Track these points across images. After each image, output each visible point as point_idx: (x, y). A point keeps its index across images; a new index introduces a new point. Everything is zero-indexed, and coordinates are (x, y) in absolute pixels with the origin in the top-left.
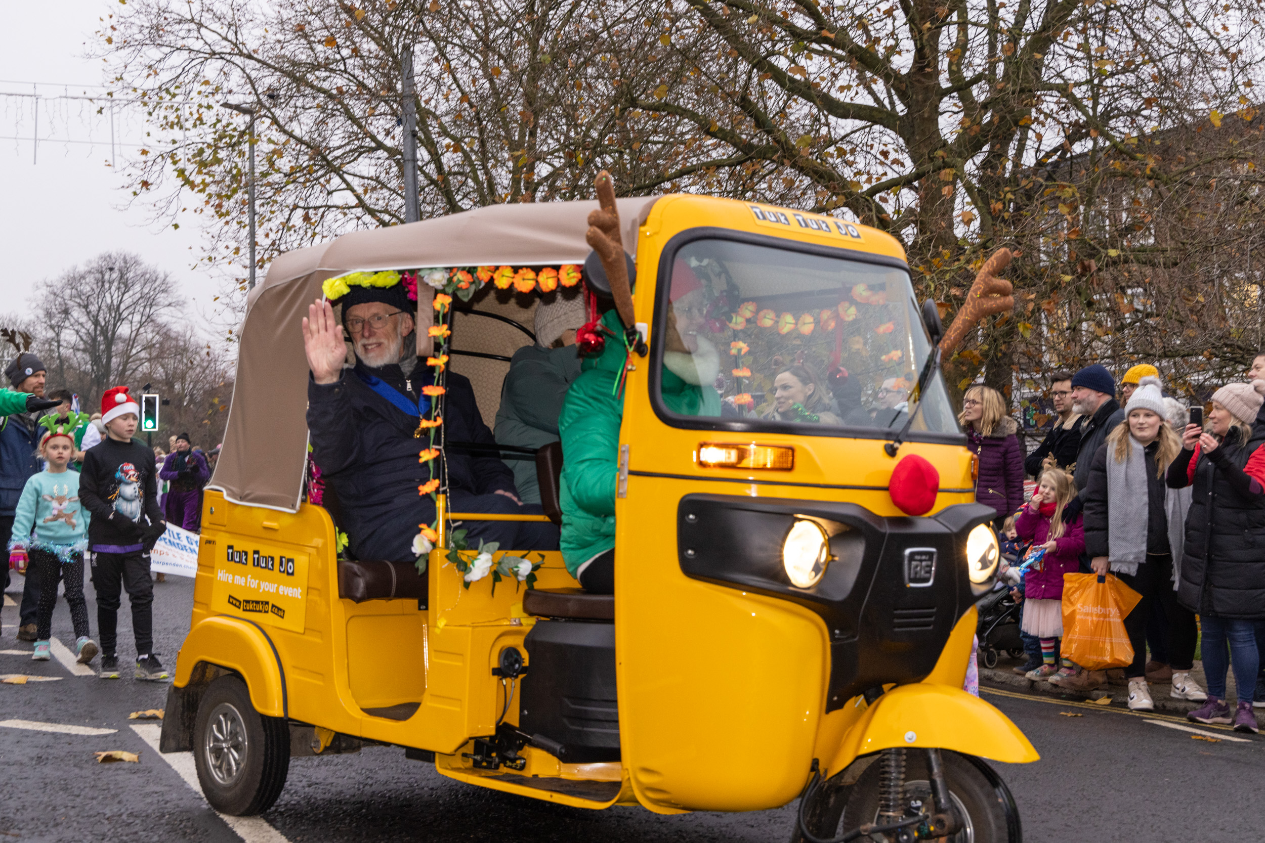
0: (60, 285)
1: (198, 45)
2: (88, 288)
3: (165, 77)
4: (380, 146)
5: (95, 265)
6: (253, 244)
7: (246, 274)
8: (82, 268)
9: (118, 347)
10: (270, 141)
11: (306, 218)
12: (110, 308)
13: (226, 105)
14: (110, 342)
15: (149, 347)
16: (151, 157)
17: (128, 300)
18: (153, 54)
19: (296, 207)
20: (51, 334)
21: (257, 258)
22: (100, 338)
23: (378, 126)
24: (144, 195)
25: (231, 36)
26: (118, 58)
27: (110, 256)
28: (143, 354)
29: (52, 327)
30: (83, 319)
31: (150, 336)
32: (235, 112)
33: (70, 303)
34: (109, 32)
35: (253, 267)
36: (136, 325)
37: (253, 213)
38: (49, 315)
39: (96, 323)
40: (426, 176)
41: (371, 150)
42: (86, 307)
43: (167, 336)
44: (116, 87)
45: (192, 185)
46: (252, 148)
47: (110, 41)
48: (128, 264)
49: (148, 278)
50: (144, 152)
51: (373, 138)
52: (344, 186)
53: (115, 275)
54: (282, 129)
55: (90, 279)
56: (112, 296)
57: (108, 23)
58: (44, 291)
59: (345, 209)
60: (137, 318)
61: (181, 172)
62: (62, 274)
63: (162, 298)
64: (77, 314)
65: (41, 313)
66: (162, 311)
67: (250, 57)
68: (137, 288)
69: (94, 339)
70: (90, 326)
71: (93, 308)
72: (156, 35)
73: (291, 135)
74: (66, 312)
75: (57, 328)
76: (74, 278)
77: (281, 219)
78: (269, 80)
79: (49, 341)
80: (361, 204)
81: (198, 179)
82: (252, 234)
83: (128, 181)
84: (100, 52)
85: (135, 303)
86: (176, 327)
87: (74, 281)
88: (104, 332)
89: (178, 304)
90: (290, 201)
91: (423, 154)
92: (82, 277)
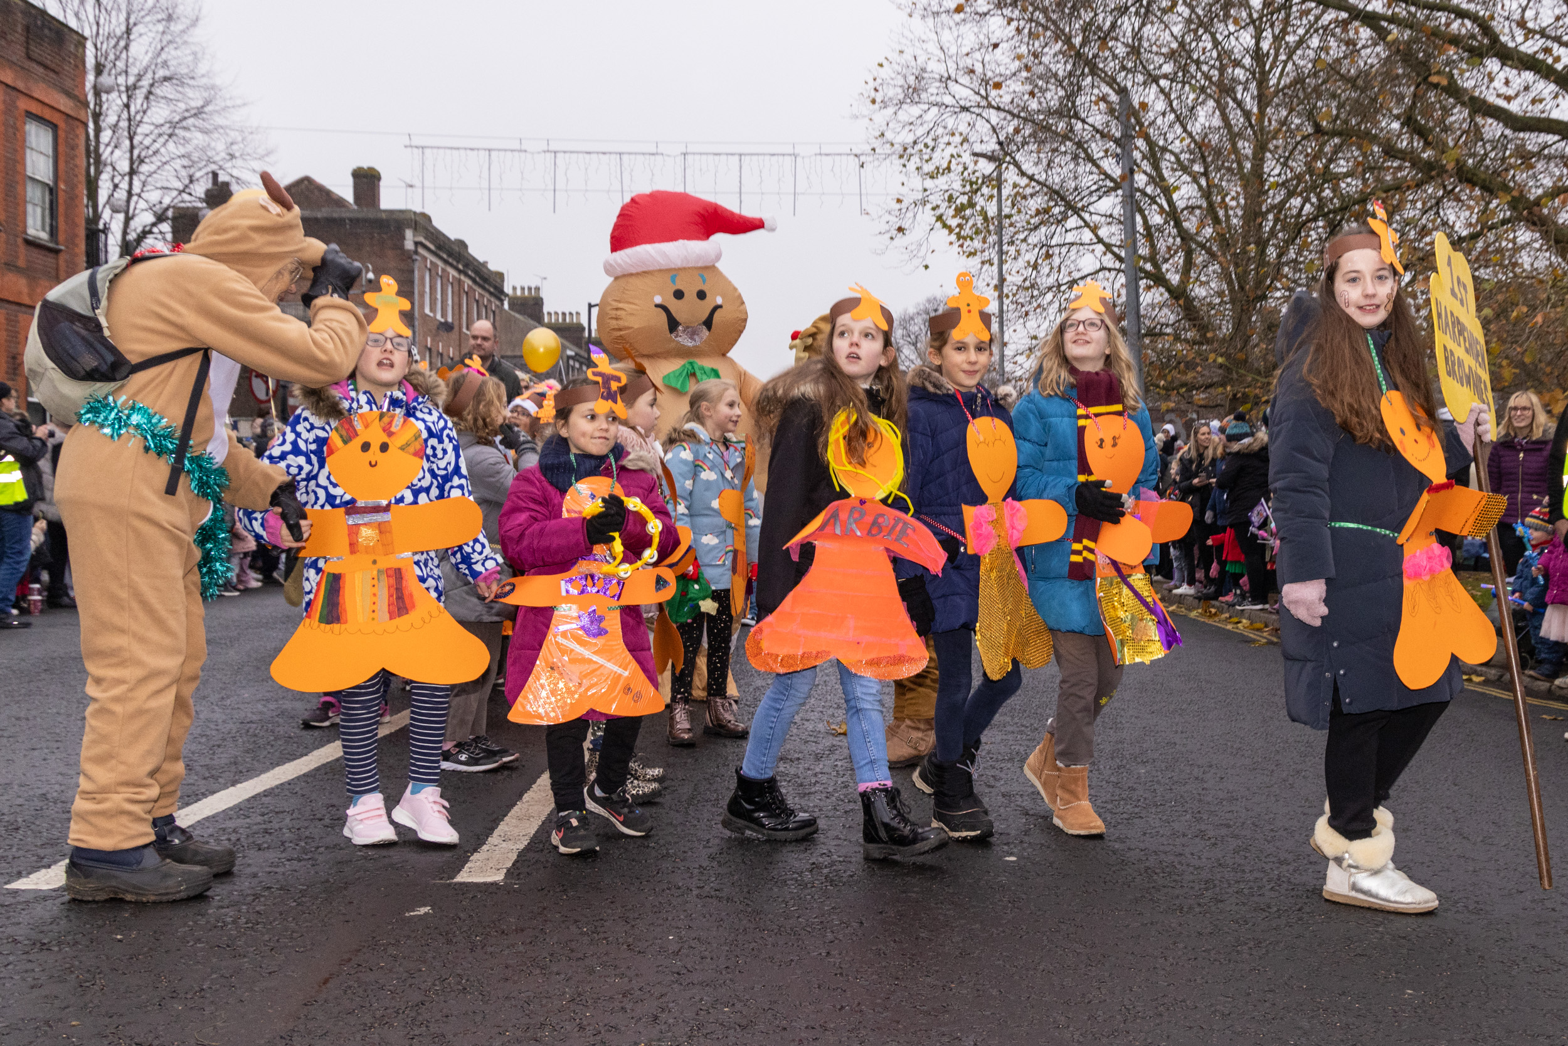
2: (917, 328)
3: (919, 132)
5: (922, 307)
8: (912, 310)
10: (1016, 185)
18: (912, 110)
24: (900, 240)
25: (982, 90)
26: (881, 117)
27: (935, 299)
33: (902, 342)
34: (873, 94)
42: (915, 344)
44: (879, 144)
45: (952, 231)
46: (999, 193)
47: (873, 102)
50: (899, 201)
57: (872, 85)
67: (998, 108)
72: (915, 93)
76: (904, 320)
81: (953, 223)
83: (887, 227)
84: (865, 112)
92: (912, 318)
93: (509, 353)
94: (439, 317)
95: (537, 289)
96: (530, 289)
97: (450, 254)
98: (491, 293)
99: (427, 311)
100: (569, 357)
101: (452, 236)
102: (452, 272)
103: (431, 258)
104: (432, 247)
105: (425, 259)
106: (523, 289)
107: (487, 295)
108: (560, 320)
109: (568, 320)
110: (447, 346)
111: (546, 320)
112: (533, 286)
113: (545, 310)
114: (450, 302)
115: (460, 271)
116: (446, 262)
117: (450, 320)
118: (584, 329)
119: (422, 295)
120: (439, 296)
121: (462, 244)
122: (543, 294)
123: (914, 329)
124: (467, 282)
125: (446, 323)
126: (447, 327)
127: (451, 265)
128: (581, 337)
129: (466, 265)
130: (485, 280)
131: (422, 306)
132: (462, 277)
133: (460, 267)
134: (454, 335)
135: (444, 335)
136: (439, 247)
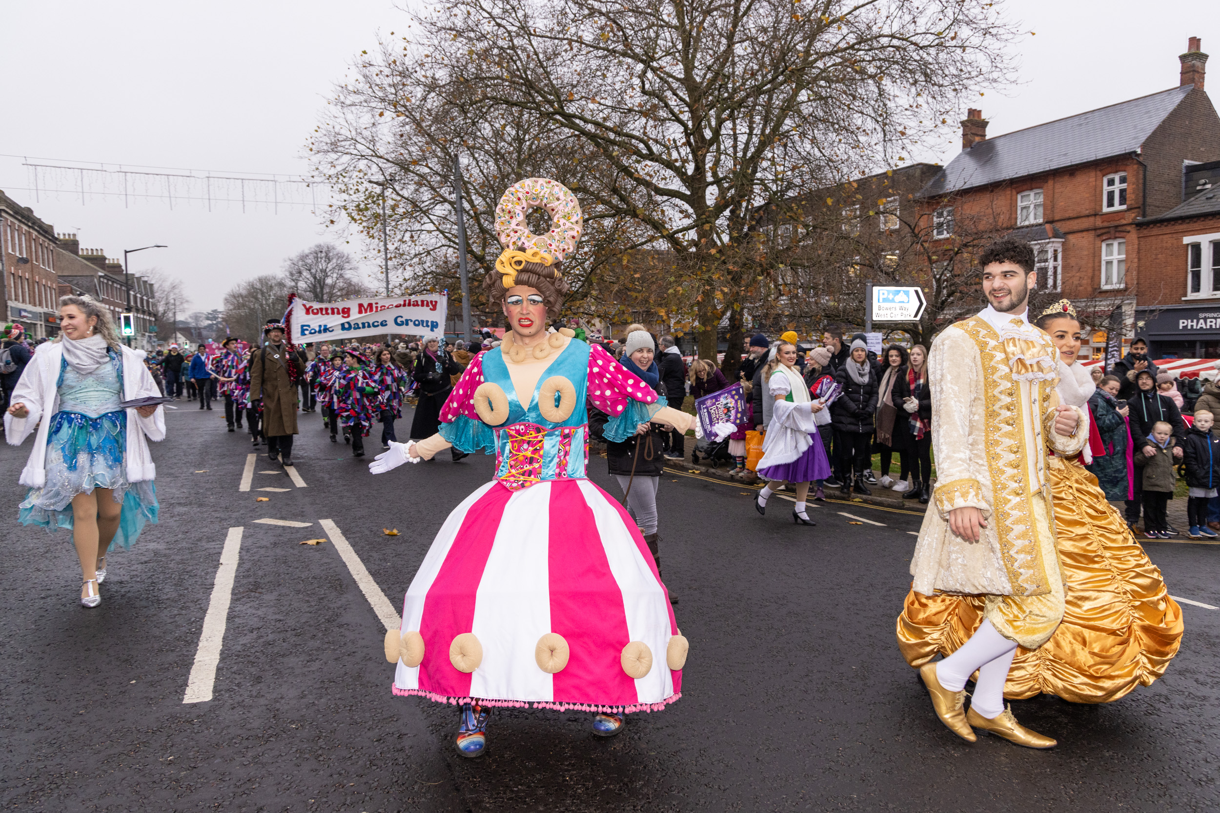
0: (296, 260)
1: (355, 152)
3: (339, 168)
4: (445, 200)
5: (313, 250)
6: (386, 249)
7: (384, 263)
8: (307, 251)
9: (326, 290)
10: (392, 199)
11: (412, 237)
12: (321, 271)
13: (370, 182)
14: (322, 288)
15: (341, 289)
16: (334, 208)
17: (330, 266)
18: (333, 156)
19: (407, 230)
20: (293, 284)
21: (389, 256)
22: (318, 285)
23: (444, 191)
24: (332, 227)
25: (371, 147)
26: (316, 158)
28: (339, 293)
29: (293, 280)
30: (309, 276)
31: (341, 284)
32: (375, 186)
33: (302, 269)
34: (311, 146)
35: (386, 259)
36: (335, 279)
37: (385, 234)
38: (292, 274)
39: (315, 278)
40: (469, 215)
41: (441, 202)
42: (310, 270)
43: (350, 284)
44: (316, 173)
45: (355, 221)
46: (384, 203)
47: (311, 150)
48: (329, 249)
49: (340, 256)
50: (331, 206)
51: (442, 197)
52: (428, 221)
53: (323, 255)
54: (398, 194)
55: (311, 257)
56: (322, 265)
57: (310, 141)
58: (289, 263)
59: (430, 232)
60: (335, 275)
61: (349, 215)
62: (297, 254)
63: (347, 266)
64: (305, 274)
65: (288, 274)
66: (348, 272)
67: (381, 157)
68: (334, 261)
69: (315, 286)
70: (312, 279)
71: (313, 271)
72: (334, 146)
73: (402, 197)
74: (300, 273)
75: (296, 281)
76: (303, 256)
77: (399, 237)
78: (391, 169)
79: (292, 288)
80: (438, 229)
82: (385, 244)
83: (323, 220)
84: (307, 155)
85: (334, 268)
86: (355, 280)
87: (303, 258)
88: (319, 282)
89: (355, 269)
90: (404, 228)
91: (466, 205)
92: (307, 256)
93: (60, 274)
94: (18, 254)
95: (74, 235)
96: (69, 235)
97: (23, 217)
98: (50, 240)
99: (10, 251)
100: (101, 277)
101: (23, 204)
102: (25, 228)
103: (10, 219)
104: (11, 212)
105: (7, 219)
106: (64, 235)
107: (47, 241)
108: (90, 253)
109: (95, 253)
110: (23, 272)
111: (80, 253)
112: (71, 233)
113: (80, 247)
114: (24, 245)
115: (29, 227)
116: (20, 221)
117: (25, 256)
118: (105, 259)
119: (6, 241)
120: (17, 242)
121: (29, 210)
122: (78, 238)
123: (309, 261)
124: (35, 234)
125: (22, 259)
126: (25, 261)
127: (24, 223)
128: (105, 264)
129: (34, 223)
130: (46, 232)
131: (7, 248)
132: (31, 230)
133: (30, 224)
134: (28, 265)
135: (22, 266)
136: (16, 213)
